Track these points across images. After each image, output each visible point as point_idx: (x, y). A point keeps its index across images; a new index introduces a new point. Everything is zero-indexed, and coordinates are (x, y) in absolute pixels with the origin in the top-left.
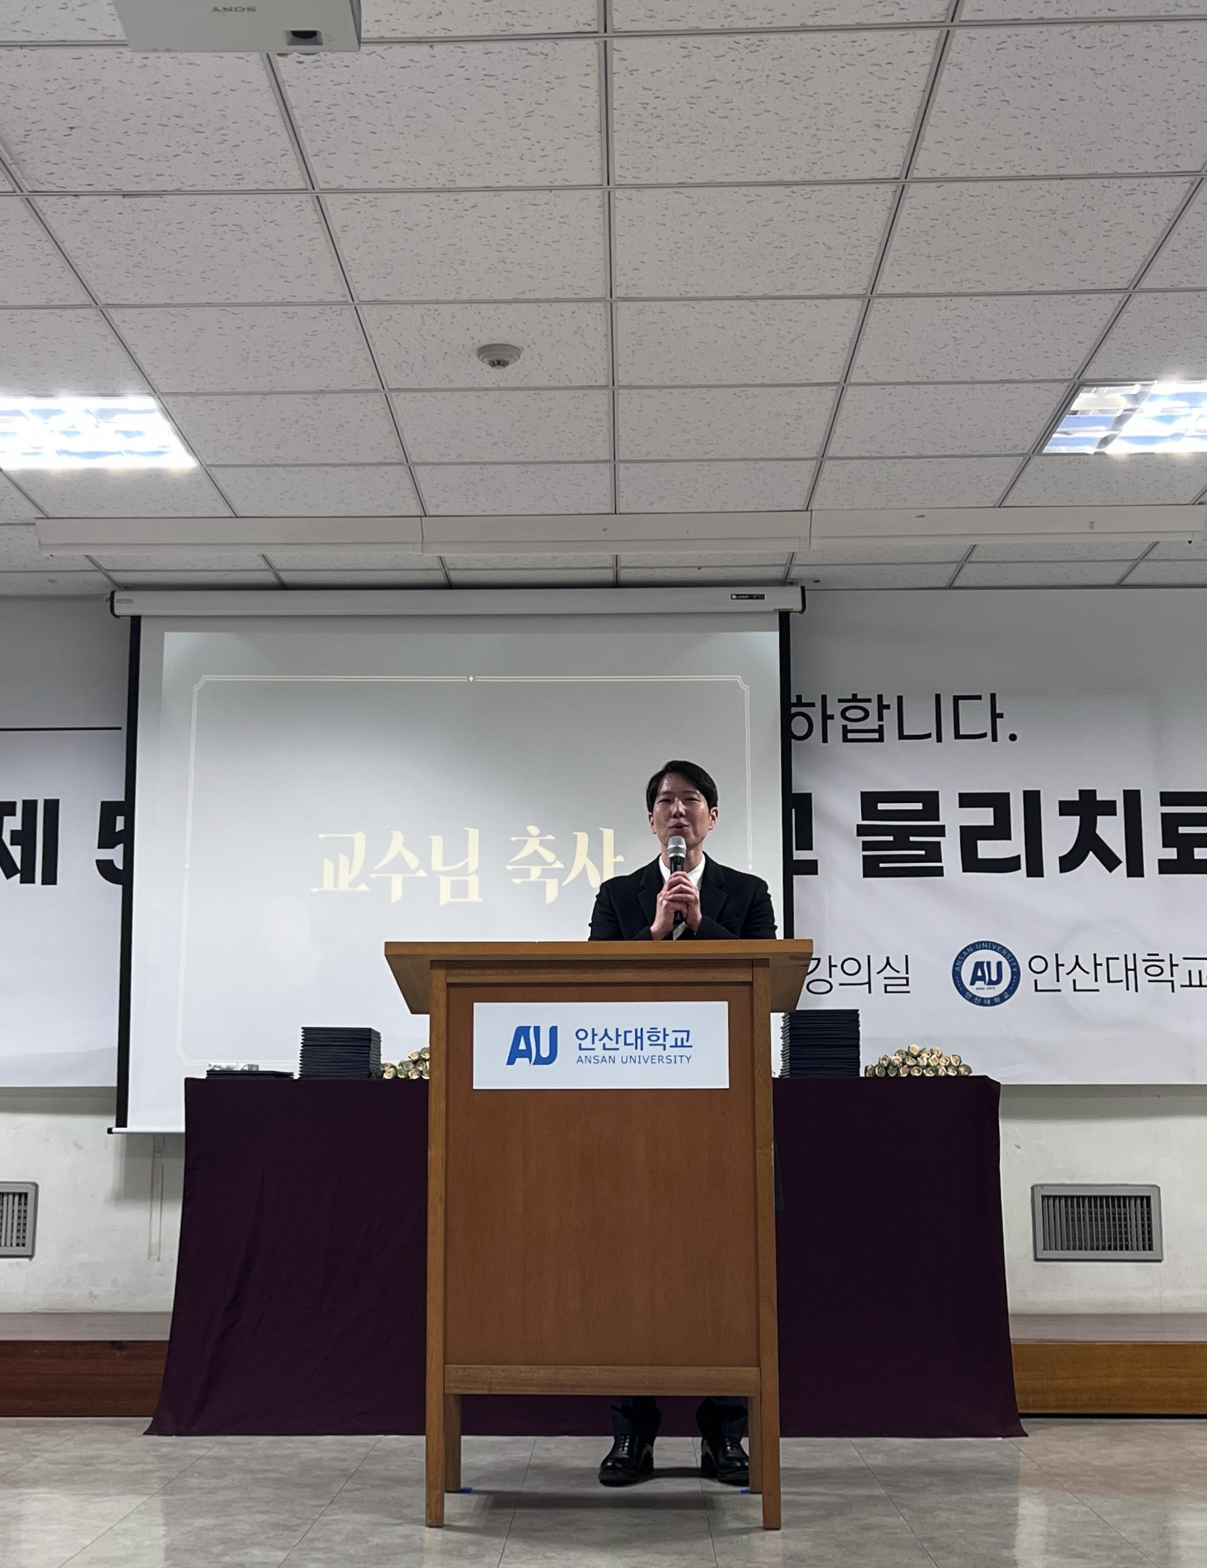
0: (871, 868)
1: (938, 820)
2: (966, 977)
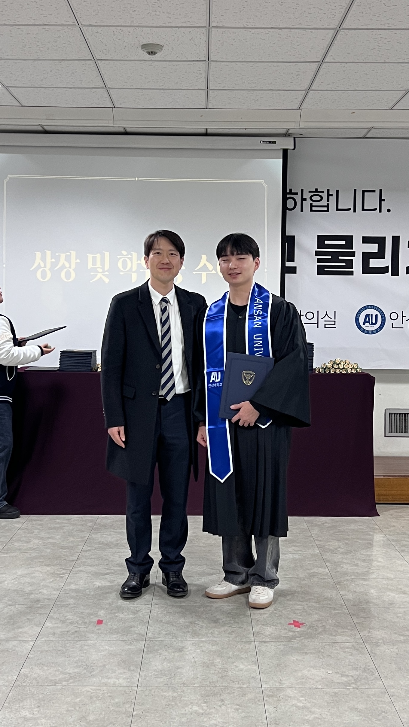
0: (321, 271)
1: (352, 249)
2: (361, 321)
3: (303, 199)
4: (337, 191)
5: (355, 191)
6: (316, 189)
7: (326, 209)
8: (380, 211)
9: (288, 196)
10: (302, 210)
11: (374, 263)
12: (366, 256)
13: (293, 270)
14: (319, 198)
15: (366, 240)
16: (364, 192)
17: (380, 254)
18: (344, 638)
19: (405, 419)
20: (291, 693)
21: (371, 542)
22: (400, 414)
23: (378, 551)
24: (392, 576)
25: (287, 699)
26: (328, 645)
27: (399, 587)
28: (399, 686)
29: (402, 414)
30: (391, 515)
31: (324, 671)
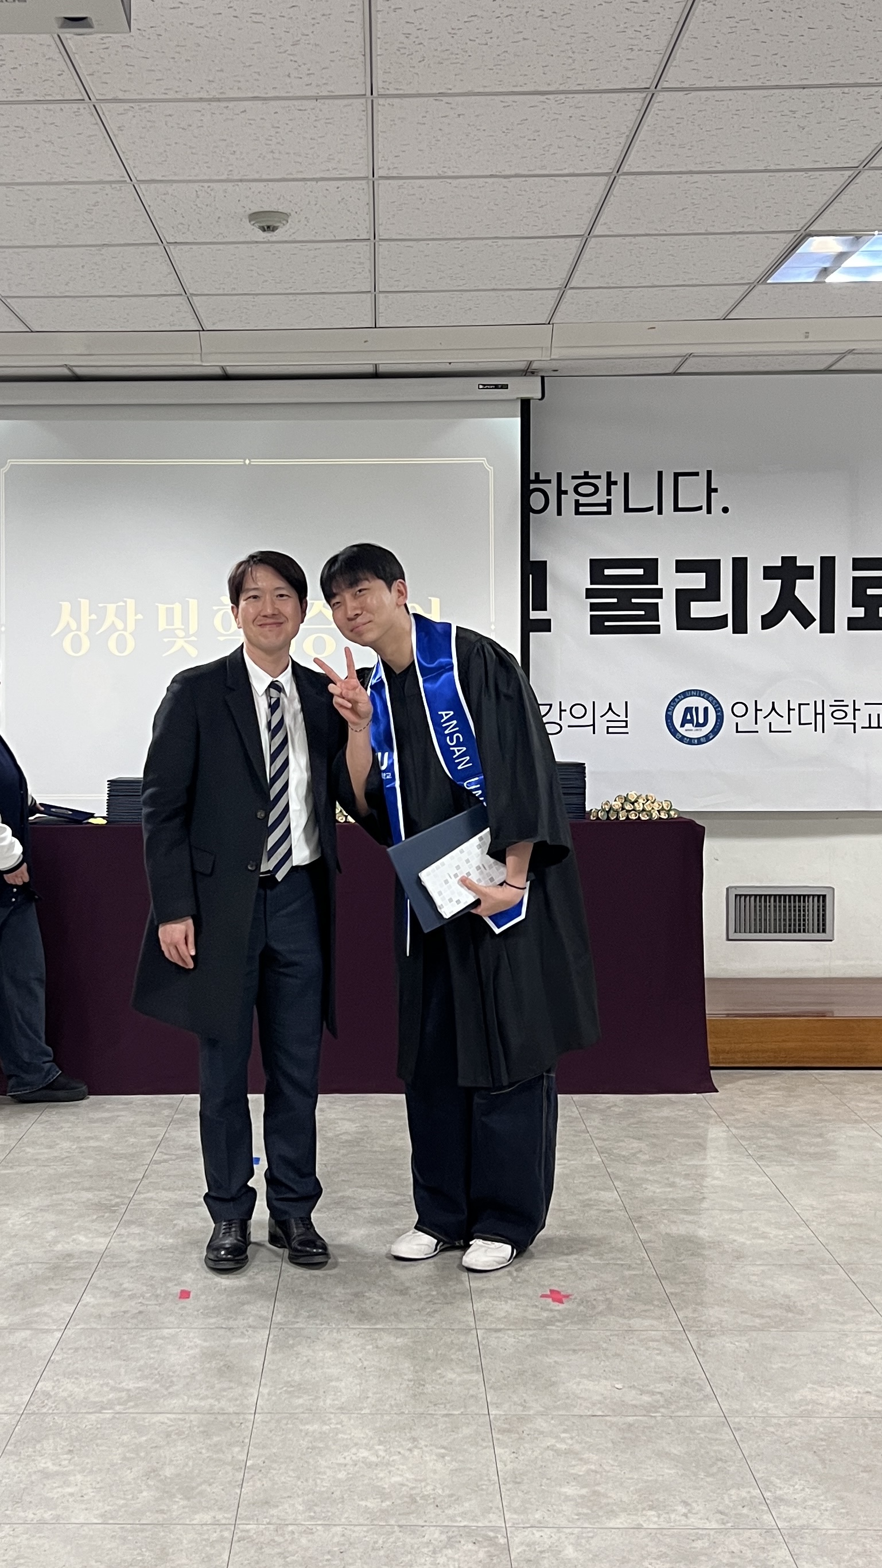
0: (598, 626)
1: (657, 584)
2: (677, 720)
3: (561, 492)
4: (626, 475)
5: (660, 474)
6: (586, 473)
7: (604, 509)
8: (709, 511)
9: (532, 486)
10: (559, 513)
11: (699, 610)
12: (684, 598)
13: (545, 626)
14: (592, 489)
15: (683, 566)
16: (677, 475)
17: (711, 593)
18: (647, 1323)
19: (765, 907)
20: (545, 1425)
21: (700, 1141)
22: (756, 896)
23: (714, 1158)
24: (740, 1205)
25: (536, 1436)
26: (616, 1335)
27: (754, 1225)
28: (750, 1412)
29: (761, 896)
30: (741, 1090)
31: (608, 1383)
